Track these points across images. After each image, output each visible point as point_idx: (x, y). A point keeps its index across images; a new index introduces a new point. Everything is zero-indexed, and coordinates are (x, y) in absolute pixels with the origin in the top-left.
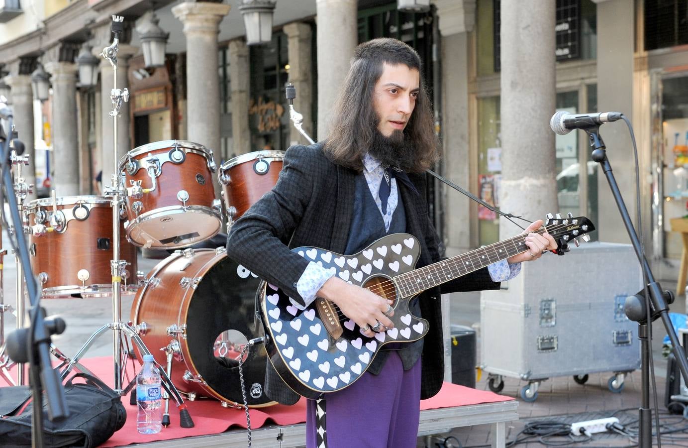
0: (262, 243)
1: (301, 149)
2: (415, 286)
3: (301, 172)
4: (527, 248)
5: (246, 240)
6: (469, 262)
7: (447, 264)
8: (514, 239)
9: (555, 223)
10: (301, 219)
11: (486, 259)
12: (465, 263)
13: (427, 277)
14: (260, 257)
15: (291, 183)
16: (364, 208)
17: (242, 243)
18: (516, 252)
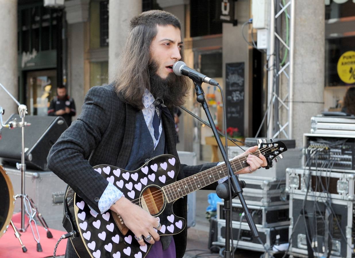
0: (77, 164)
1: (102, 91)
2: (177, 194)
3: (102, 108)
4: (247, 165)
5: (65, 160)
6: (212, 175)
7: (198, 177)
8: (240, 159)
9: (264, 146)
10: (100, 142)
11: (222, 173)
12: (209, 176)
13: (184, 187)
14: (73, 174)
15: (95, 115)
16: (141, 134)
17: (61, 161)
18: (241, 168)
